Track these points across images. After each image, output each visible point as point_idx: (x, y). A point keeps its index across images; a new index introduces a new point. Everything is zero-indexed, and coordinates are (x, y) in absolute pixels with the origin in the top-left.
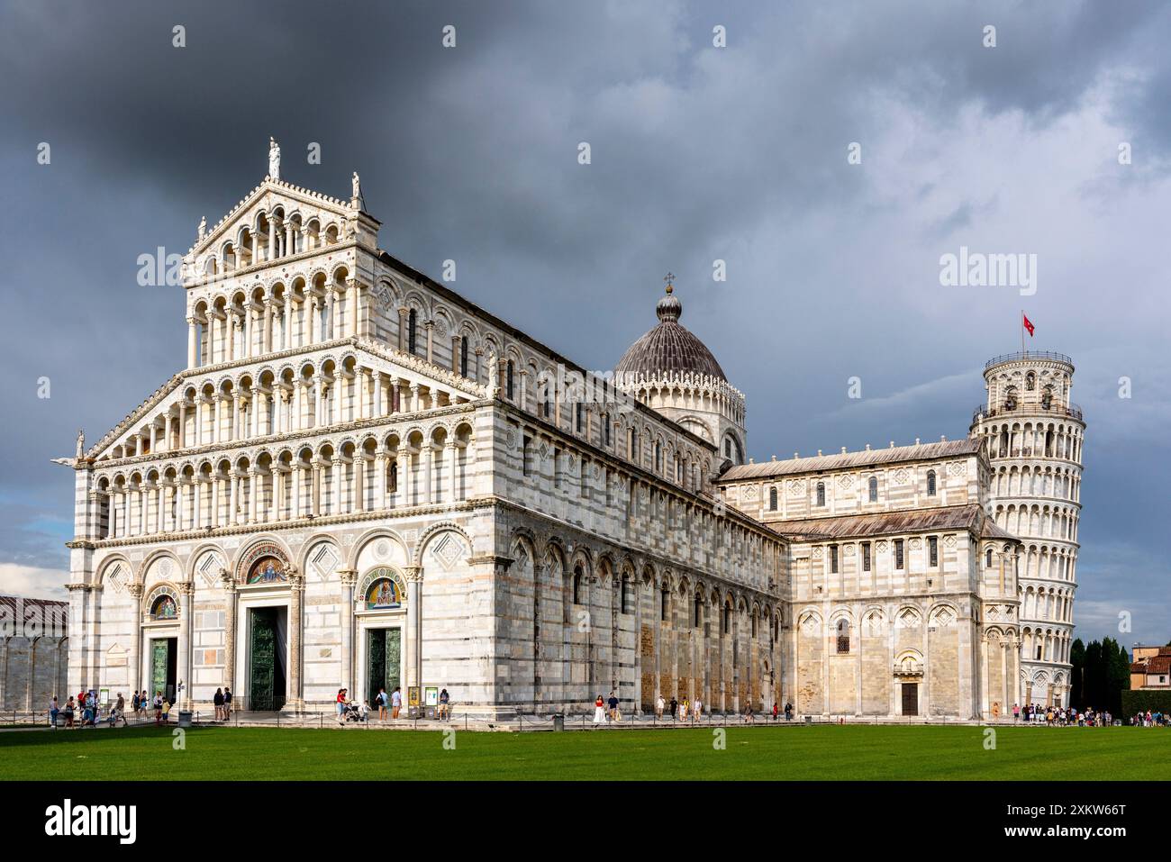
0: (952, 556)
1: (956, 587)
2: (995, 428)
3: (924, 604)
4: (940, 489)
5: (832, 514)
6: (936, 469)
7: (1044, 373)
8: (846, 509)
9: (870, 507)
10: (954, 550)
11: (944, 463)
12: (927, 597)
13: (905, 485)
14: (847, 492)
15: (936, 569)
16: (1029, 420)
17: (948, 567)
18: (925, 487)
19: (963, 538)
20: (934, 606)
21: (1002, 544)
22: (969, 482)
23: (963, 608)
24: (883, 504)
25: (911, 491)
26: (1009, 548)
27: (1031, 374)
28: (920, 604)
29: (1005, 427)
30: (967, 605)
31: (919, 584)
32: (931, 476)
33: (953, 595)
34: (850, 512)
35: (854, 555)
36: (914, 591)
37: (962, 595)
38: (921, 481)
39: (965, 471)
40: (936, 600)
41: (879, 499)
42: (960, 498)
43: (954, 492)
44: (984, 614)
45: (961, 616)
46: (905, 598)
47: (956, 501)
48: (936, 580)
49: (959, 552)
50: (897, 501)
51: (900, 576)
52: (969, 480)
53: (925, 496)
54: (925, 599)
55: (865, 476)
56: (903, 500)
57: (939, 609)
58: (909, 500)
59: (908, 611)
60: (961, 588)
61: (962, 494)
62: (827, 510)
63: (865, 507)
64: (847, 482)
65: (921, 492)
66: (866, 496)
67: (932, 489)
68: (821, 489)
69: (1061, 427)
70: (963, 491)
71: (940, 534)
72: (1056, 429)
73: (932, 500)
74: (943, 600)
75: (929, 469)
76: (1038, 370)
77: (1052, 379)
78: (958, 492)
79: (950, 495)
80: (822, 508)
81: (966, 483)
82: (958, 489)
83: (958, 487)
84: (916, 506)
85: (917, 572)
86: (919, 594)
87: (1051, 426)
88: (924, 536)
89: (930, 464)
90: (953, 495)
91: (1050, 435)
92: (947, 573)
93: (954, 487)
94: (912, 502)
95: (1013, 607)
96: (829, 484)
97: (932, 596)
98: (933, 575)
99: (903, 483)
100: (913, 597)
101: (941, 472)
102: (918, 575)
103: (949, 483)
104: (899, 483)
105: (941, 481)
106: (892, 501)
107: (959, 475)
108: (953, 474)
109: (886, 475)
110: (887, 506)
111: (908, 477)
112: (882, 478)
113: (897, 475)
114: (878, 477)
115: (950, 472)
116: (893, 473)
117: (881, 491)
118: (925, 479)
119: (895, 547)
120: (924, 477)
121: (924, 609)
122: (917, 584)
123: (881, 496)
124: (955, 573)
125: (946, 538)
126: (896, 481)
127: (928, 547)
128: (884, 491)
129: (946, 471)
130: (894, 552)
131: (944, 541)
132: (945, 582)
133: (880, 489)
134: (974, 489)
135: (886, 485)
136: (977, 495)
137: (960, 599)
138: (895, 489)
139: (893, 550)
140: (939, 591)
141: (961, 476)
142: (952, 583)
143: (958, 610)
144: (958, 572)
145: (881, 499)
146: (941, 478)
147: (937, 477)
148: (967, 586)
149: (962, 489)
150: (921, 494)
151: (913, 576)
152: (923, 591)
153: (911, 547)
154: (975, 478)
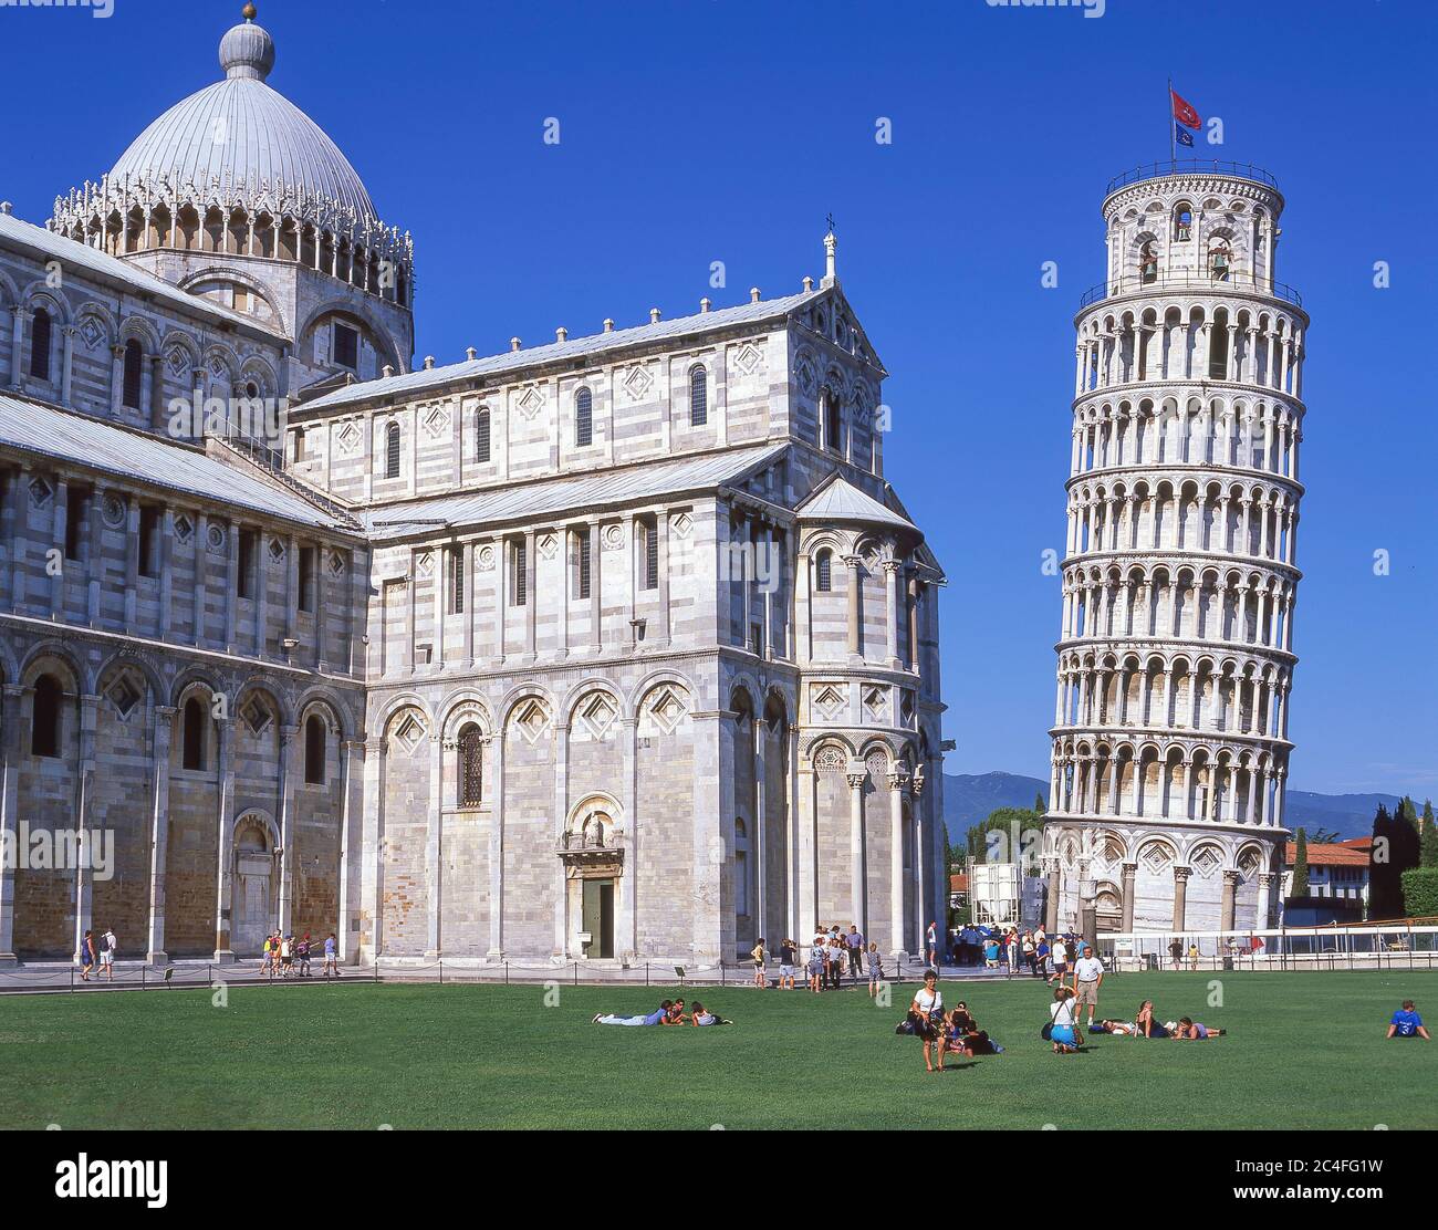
0: (684, 560)
1: (694, 635)
3: (627, 683)
4: (714, 408)
5: (503, 477)
6: (708, 360)
8: (531, 465)
9: (577, 456)
10: (689, 545)
11: (721, 346)
12: (631, 662)
13: (646, 401)
14: (532, 425)
15: (653, 596)
17: (678, 587)
18: (683, 404)
20: (647, 687)
21: (852, 535)
22: (773, 387)
23: (703, 689)
24: (602, 448)
25: (657, 416)
28: (617, 681)
30: (710, 680)
31: (620, 633)
32: (698, 380)
33: (685, 655)
34: (536, 473)
35: (493, 567)
36: (610, 651)
37: (702, 655)
38: (679, 391)
39: (764, 364)
40: (650, 668)
41: (595, 439)
42: (754, 426)
43: (744, 413)
45: (701, 709)
46: (590, 666)
47: (746, 434)
48: (653, 620)
49: (698, 551)
50: (630, 441)
51: (585, 614)
52: (773, 382)
53: (684, 424)
54: (628, 667)
55: (569, 387)
56: (642, 438)
57: (660, 693)
58: (654, 437)
59: (598, 698)
60: (702, 639)
61: (757, 418)
62: (493, 472)
63: (568, 459)
64: (532, 402)
65: (678, 417)
66: (569, 433)
67: (698, 415)
68: (483, 422)
70: (761, 411)
73: (703, 433)
74: (666, 670)
75: (692, 361)
78: (751, 412)
79: (732, 422)
80: (485, 466)
81: (766, 390)
82: (752, 405)
83: (752, 399)
84: (664, 451)
85: (617, 604)
86: (617, 657)
88: (629, 514)
89: (696, 350)
90: (739, 421)
92: (677, 603)
93: (745, 401)
94: (659, 443)
96: (497, 408)
97: (642, 661)
98: (649, 607)
99: (641, 398)
100: (603, 665)
101: (719, 369)
102: (619, 610)
103: (733, 394)
104: (634, 399)
105: (718, 390)
106: (618, 443)
107: (753, 372)
108: (740, 369)
109: (608, 379)
110: (608, 455)
111: (652, 383)
112: (601, 389)
113: (629, 381)
114: (592, 387)
115: (735, 365)
116: (621, 375)
117: (599, 421)
118: (684, 387)
119: (575, 544)
120: (684, 381)
121: (626, 693)
122: (613, 632)
123: (599, 432)
124: (690, 602)
125: (676, 517)
126: (629, 394)
127: (637, 541)
128: (605, 420)
129: (730, 364)
130: (574, 556)
131: (672, 526)
132: (673, 625)
133: (596, 415)
134: (782, 404)
135: (608, 403)
136: (791, 417)
137: (698, 666)
138: (626, 413)
139: (570, 552)
140: (659, 647)
141: (756, 375)
142: (686, 626)
143: (695, 694)
144: (696, 598)
145: (598, 439)
146: (717, 382)
147: (711, 380)
148: (714, 632)
149: (760, 404)
150: (678, 422)
151: (609, 612)
152: (625, 650)
153: (605, 541)
154: (784, 378)
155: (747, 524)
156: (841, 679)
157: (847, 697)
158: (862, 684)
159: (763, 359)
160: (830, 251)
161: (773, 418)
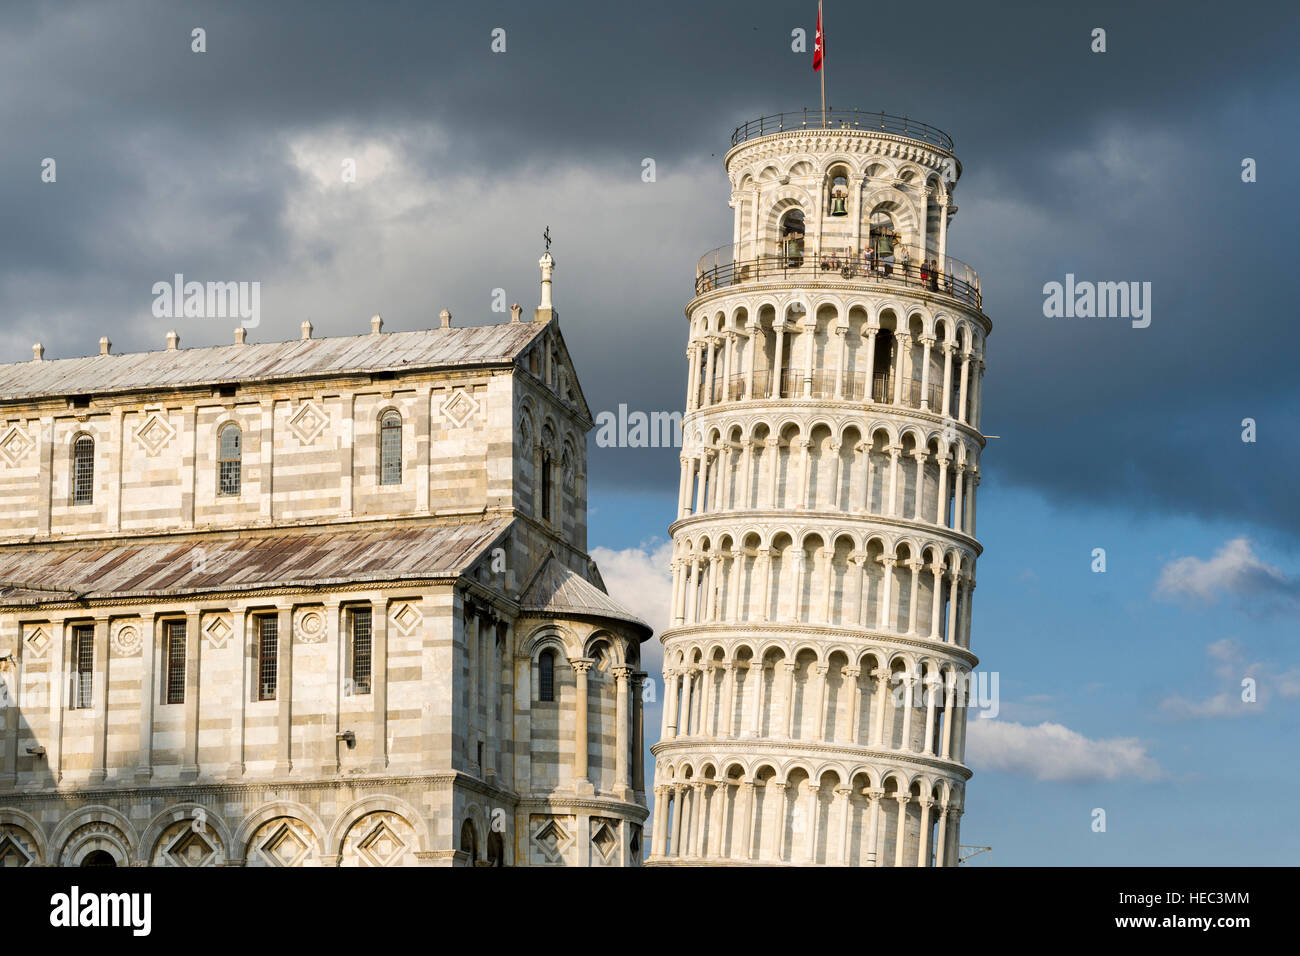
0: (409, 662)
1: (418, 757)
2: (741, 315)
3: (327, 808)
4: (413, 465)
5: (109, 528)
6: (405, 404)
7: (872, 169)
8: (153, 514)
9: (218, 510)
10: (414, 644)
11: (423, 388)
12: (336, 785)
13: (318, 448)
14: (156, 463)
15: (366, 703)
16: (829, 298)
17: (401, 695)
18: (369, 457)
19: (438, 611)
20: (356, 815)
21: (584, 631)
22: (493, 447)
23: (432, 823)
24: (254, 506)
25: (334, 467)
26: (607, 645)
27: (838, 174)
28: (315, 808)
29: (767, 312)
30: (444, 815)
31: (317, 746)
32: (390, 425)
33: (406, 782)
34: (162, 524)
35: (139, 654)
36: (304, 768)
37: (431, 780)
38: (363, 439)
39: (481, 416)
40: (361, 795)
41: (245, 487)
42: (465, 492)
43: (452, 475)
44: (523, 843)
45: (428, 848)
46: (276, 787)
47: (454, 501)
48: (365, 733)
49: (428, 652)
50: (295, 496)
51: (266, 721)
52: (493, 440)
53: (369, 481)
54: (330, 792)
55: (210, 419)
56: (310, 494)
57: (370, 825)
58: (328, 493)
59: (284, 829)
60: (431, 762)
61: (471, 483)
62: (98, 518)
63: (206, 510)
64: (156, 433)
65: (362, 471)
66: (209, 478)
67: (390, 468)
68: (83, 450)
69: (916, 323)
70: (474, 474)
71: (377, 598)
72: (902, 327)
73: (393, 495)
74: (382, 799)
75: (384, 403)
76: (856, 165)
77: (897, 187)
78: (461, 475)
79: (436, 485)
80: (84, 509)
81: (483, 449)
82: (463, 466)
83: (463, 459)
84: (343, 513)
85: (314, 711)
86: (313, 778)
87: (888, 316)
88: (334, 599)
89: (385, 386)
90: (445, 484)
91: (885, 342)
92: (397, 715)
93: (454, 460)
94: (335, 502)
95: (615, 823)
96: (105, 437)
97: (350, 784)
98: (358, 717)
99: (313, 443)
100: (295, 786)
101: (420, 418)
102: (315, 719)
103: (439, 449)
104: (302, 444)
105: (420, 444)
106: (279, 497)
107: (465, 426)
108: (448, 420)
109: (267, 416)
110: (265, 510)
111: (328, 426)
112: (255, 426)
113: (296, 420)
114: (243, 423)
115: (442, 414)
116: (285, 411)
117: (252, 466)
118: (371, 435)
119: (255, 631)
120: (371, 428)
121: (327, 822)
122: (308, 745)
123: (252, 480)
124: (415, 714)
125: (397, 607)
126: (295, 436)
127: (343, 635)
128: (260, 466)
129: (435, 412)
130: (253, 646)
131: (391, 618)
132: (390, 741)
133: (247, 459)
134: (504, 468)
135: (266, 446)
136: (516, 487)
137: (425, 794)
138: (291, 460)
139: (249, 641)
140: (374, 767)
141: (470, 429)
142: (409, 744)
143: (422, 828)
144: (424, 711)
145: (250, 490)
146: (418, 432)
147: (408, 429)
148: (447, 754)
149: (474, 466)
150: (362, 477)
151: (302, 721)
152: (326, 769)
153: (299, 632)
154: (508, 436)
155: (477, 619)
156: (567, 811)
157: (573, 833)
158: (592, 818)
159: (478, 411)
160: (546, 275)
161: (492, 485)
